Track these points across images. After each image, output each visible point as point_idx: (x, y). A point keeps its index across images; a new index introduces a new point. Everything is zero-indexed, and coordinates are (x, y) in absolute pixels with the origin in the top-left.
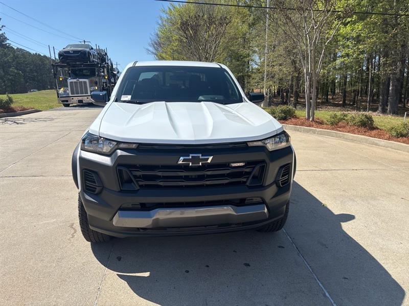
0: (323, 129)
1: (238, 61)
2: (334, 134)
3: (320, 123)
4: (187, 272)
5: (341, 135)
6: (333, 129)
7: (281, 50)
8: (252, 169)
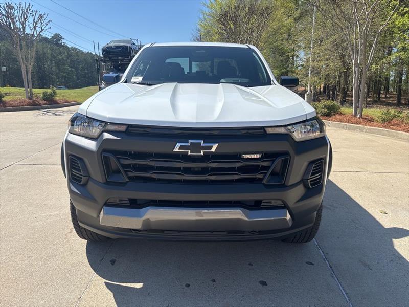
0: (372, 126)
1: (282, 56)
2: (386, 132)
3: (370, 120)
4: (188, 286)
5: (395, 134)
6: (384, 127)
7: (328, 44)
8: (272, 162)
